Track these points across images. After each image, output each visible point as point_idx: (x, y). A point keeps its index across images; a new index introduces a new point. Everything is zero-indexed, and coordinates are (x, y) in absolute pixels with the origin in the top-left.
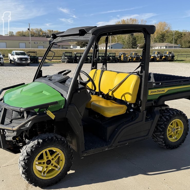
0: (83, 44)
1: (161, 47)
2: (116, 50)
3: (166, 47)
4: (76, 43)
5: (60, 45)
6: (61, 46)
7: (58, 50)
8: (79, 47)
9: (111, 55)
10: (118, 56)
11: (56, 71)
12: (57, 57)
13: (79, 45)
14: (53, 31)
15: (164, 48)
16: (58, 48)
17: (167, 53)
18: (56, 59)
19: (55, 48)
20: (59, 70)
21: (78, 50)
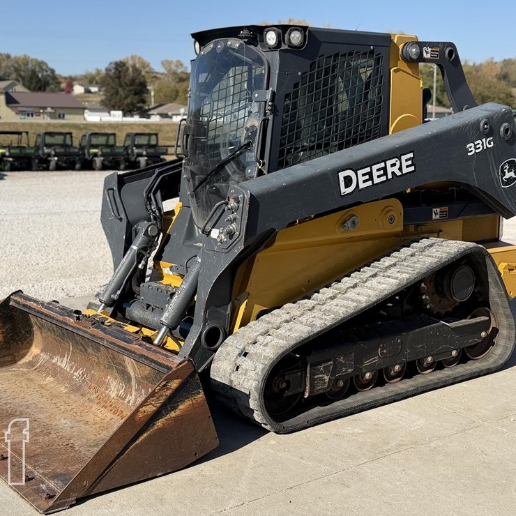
6: (49, 109)
8: (120, 113)
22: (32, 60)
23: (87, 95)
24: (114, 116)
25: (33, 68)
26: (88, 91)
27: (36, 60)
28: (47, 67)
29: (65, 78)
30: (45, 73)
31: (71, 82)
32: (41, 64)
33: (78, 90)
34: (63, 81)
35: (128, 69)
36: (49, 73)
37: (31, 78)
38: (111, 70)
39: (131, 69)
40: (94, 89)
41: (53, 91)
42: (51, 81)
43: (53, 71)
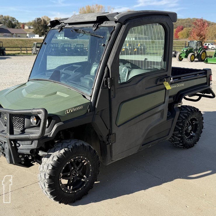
0: (42, 33)
1: (130, 38)
2: (82, 41)
3: (136, 38)
4: (33, 31)
5: (13, 34)
6: (15, 34)
7: (12, 39)
8: (38, 36)
9: (79, 46)
10: (87, 48)
11: (14, 65)
12: (12, 48)
13: (37, 34)
14: (2, 16)
15: (134, 39)
16: (11, 37)
17: (139, 45)
18: (11, 50)
19: (8, 36)
20: (17, 64)
21: (38, 40)
22: (10, 17)
23: (29, 29)
24: (36, 37)
25: (11, 20)
26: (30, 28)
27: (12, 17)
28: (15, 20)
29: (22, 24)
30: (15, 22)
31: (24, 25)
32: (13, 19)
33: (26, 27)
34: (21, 24)
35: (42, 20)
36: (16, 22)
37: (9, 23)
38: (36, 21)
39: (42, 21)
40: (32, 27)
41: (18, 28)
42: (17, 25)
43: (18, 21)
